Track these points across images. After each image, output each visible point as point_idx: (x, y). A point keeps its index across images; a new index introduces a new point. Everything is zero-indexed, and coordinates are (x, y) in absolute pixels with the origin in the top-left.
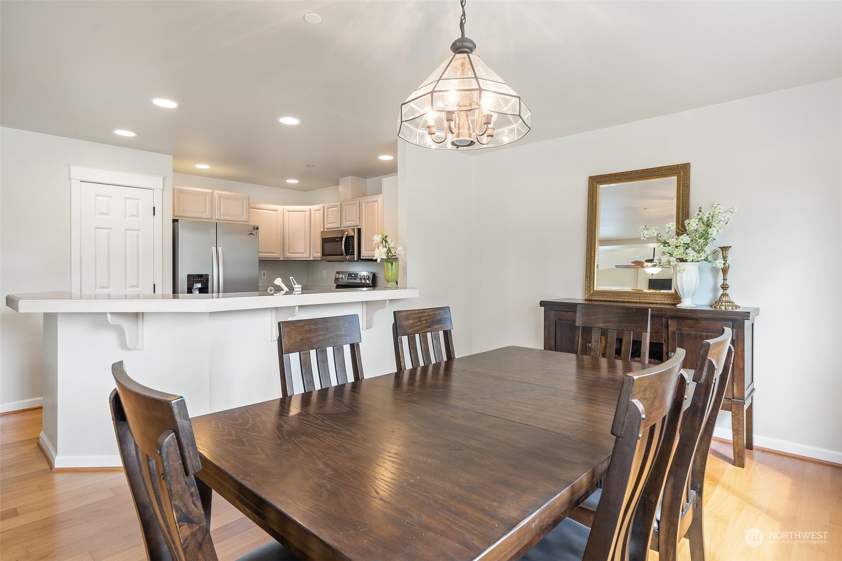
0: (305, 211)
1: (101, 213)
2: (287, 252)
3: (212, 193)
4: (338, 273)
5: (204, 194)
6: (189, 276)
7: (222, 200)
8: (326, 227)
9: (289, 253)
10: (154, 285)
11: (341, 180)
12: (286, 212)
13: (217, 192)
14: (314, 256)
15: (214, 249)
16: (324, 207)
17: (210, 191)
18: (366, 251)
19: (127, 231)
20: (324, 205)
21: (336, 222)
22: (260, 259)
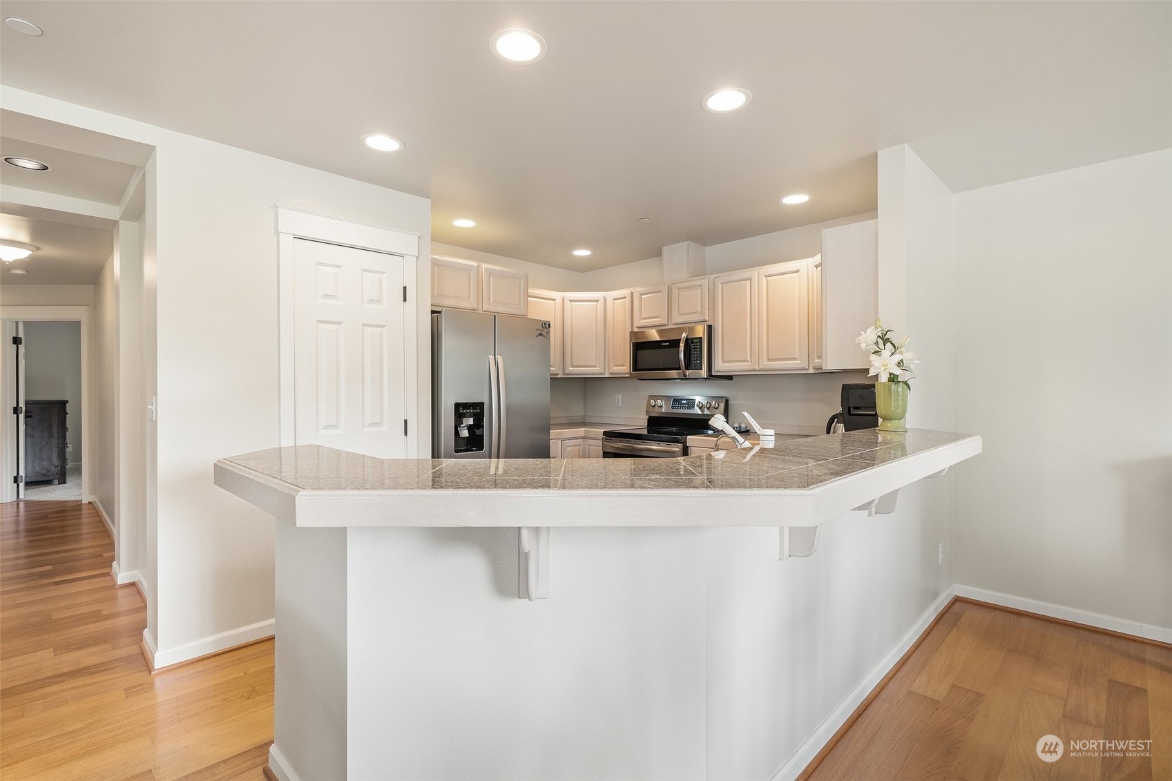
0: (597, 301)
1: (326, 296)
2: (569, 365)
3: (478, 267)
4: (651, 397)
5: (468, 269)
6: (457, 406)
7: (491, 278)
8: (636, 324)
9: (572, 366)
10: (406, 421)
11: (665, 249)
12: (567, 302)
13: (484, 266)
14: (611, 371)
15: (491, 358)
16: (632, 293)
17: (474, 264)
18: (724, 362)
19: (366, 328)
20: (632, 289)
21: (658, 317)
22: (552, 376)
